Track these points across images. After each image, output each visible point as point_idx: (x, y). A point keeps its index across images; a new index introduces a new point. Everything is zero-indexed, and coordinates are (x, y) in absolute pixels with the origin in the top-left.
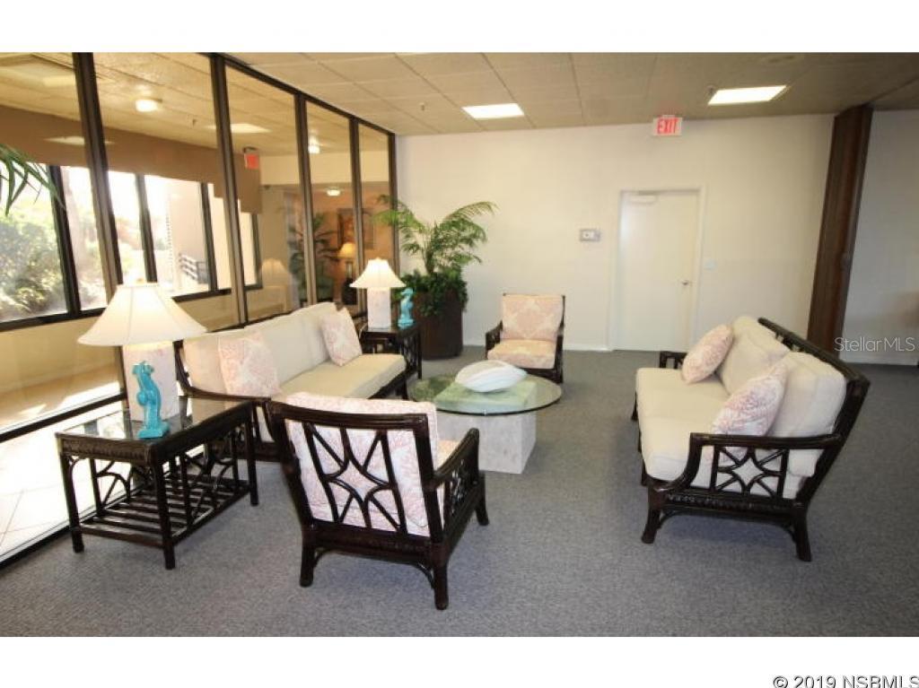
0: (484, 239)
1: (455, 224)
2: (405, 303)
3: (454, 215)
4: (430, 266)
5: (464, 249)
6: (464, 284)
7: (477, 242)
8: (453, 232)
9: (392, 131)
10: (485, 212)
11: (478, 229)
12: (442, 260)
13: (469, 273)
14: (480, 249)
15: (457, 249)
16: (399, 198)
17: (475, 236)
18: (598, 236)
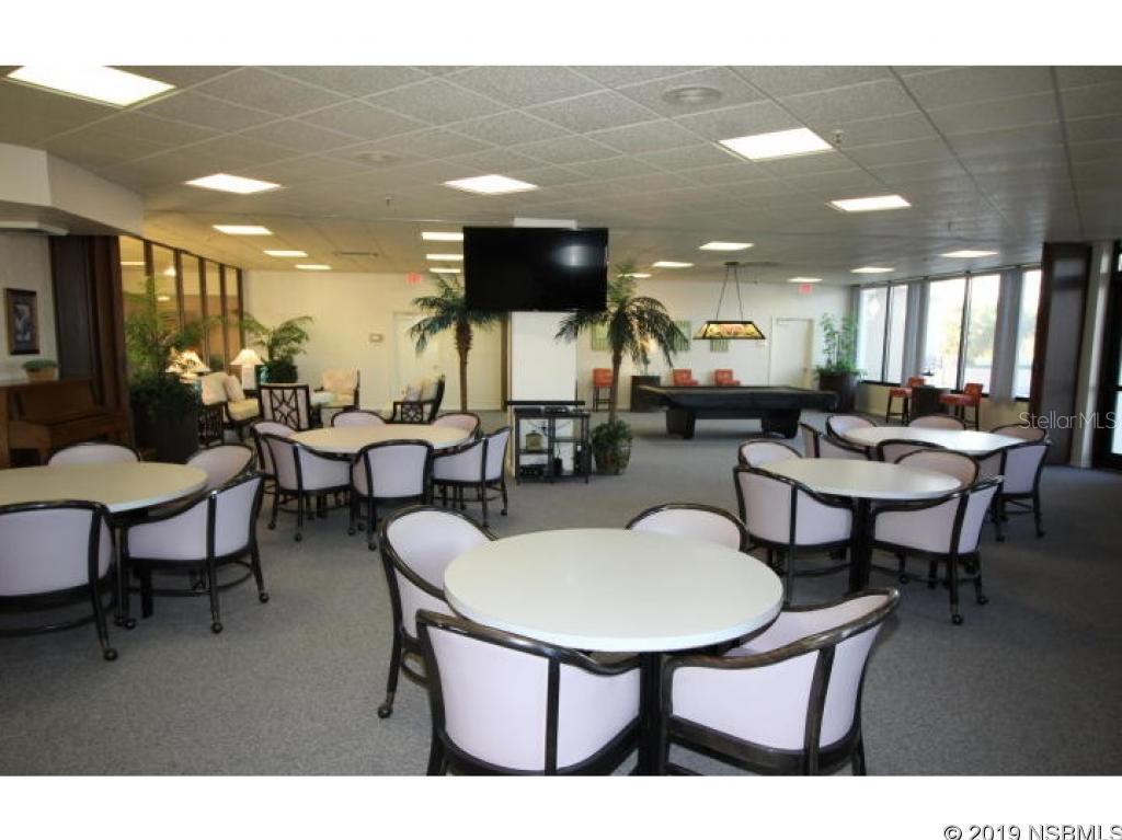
0: (307, 338)
1: (289, 329)
2: (263, 375)
3: (288, 323)
4: (271, 355)
5: (294, 345)
6: (294, 368)
7: (304, 341)
8: (285, 335)
9: (239, 266)
10: (308, 322)
11: (303, 333)
12: (280, 352)
13: (298, 360)
14: (305, 345)
15: (289, 345)
16: (245, 309)
17: (302, 337)
18: (381, 338)
